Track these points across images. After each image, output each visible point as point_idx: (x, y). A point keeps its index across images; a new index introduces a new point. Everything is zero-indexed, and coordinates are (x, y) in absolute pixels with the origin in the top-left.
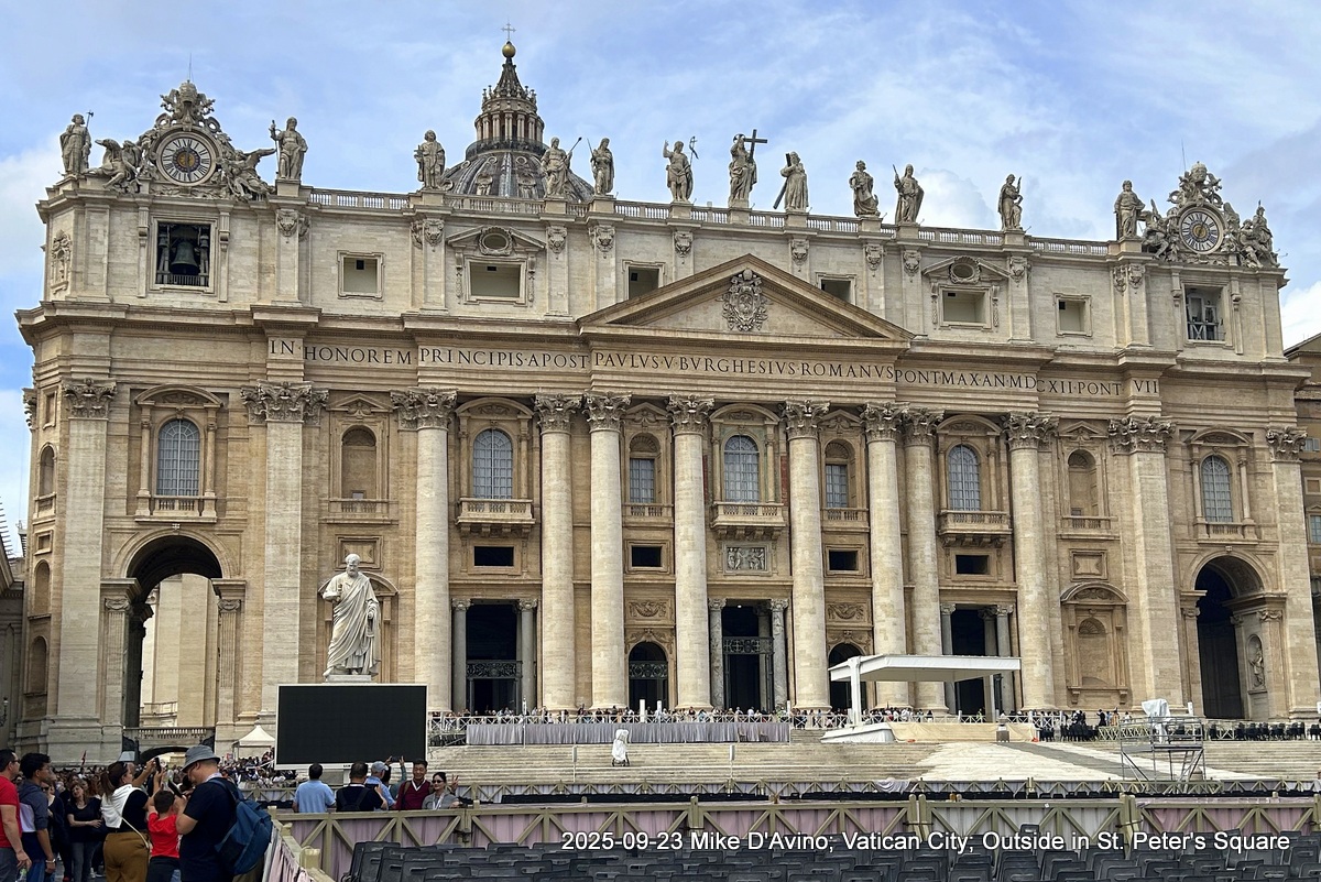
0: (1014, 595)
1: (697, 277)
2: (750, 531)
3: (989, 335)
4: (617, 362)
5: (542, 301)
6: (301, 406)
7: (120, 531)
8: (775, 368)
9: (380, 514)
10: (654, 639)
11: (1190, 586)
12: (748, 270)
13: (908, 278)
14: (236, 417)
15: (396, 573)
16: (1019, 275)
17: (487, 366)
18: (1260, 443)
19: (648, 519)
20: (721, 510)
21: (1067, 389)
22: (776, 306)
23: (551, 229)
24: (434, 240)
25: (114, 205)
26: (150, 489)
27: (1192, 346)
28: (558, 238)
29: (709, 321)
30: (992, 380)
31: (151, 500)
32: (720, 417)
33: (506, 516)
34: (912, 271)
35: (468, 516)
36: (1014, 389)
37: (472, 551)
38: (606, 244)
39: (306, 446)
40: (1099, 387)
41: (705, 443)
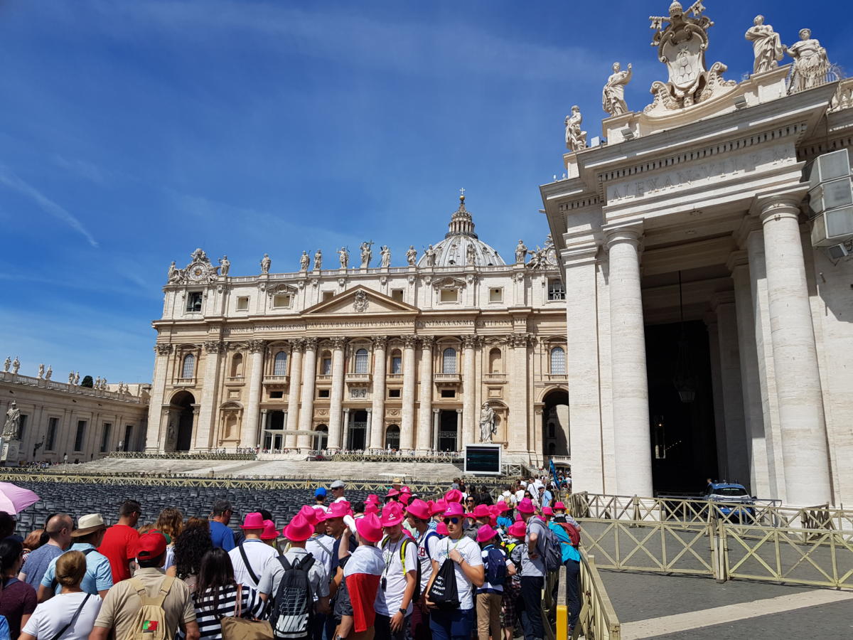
0: (461, 405)
1: (346, 292)
2: (358, 384)
3: (458, 305)
4: (315, 326)
5: (295, 306)
6: (217, 348)
7: (169, 389)
8: (370, 324)
9: (241, 381)
10: (324, 422)
11: (539, 401)
12: (360, 290)
13: (427, 286)
14: (204, 352)
15: (245, 401)
16: (470, 282)
17: (275, 331)
19: (324, 380)
20: (347, 377)
21: (490, 324)
22: (371, 302)
23: (299, 282)
24: (263, 290)
25: (176, 289)
26: (178, 376)
27: (549, 303)
28: (302, 285)
29: (349, 310)
30: (456, 323)
31: (178, 380)
32: (354, 343)
33: (278, 381)
34: (428, 284)
35: (265, 381)
36: (465, 325)
37: (269, 392)
38: (315, 286)
39: (219, 361)
40: (504, 322)
41: (347, 352)
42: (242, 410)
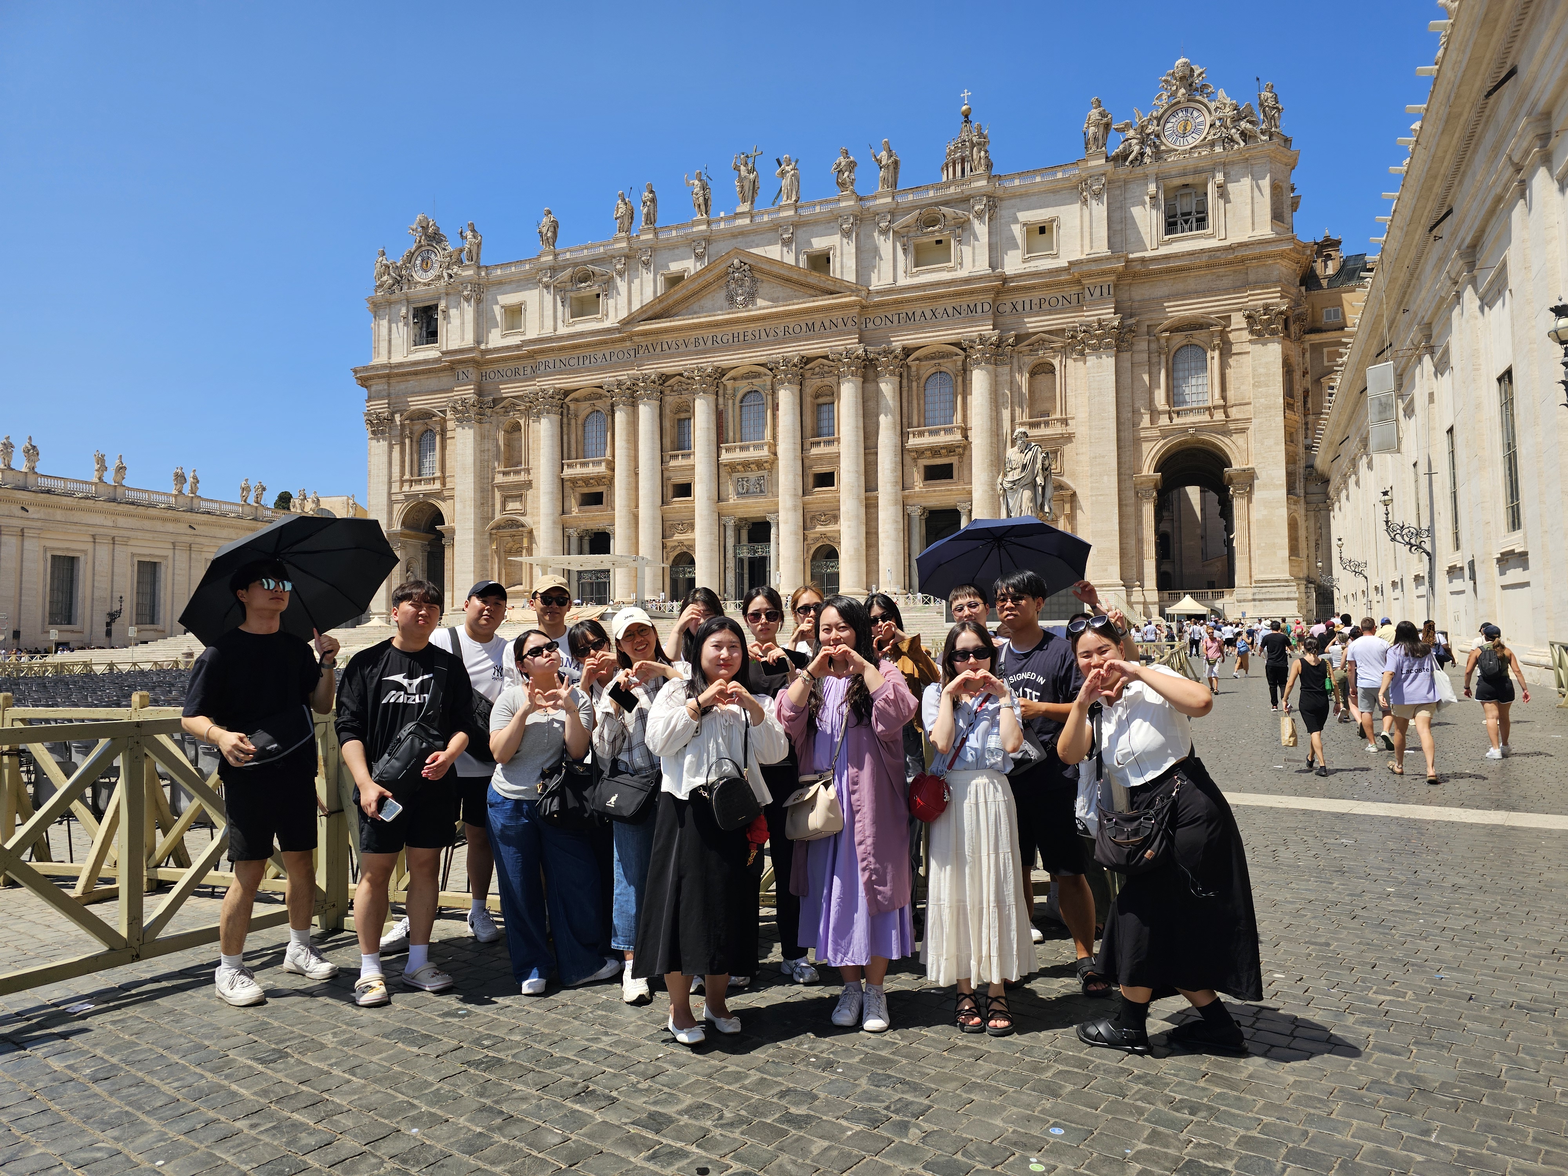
0: (968, 495)
2: (746, 465)
3: (953, 273)
4: (651, 349)
5: (611, 313)
6: (472, 413)
7: (397, 502)
8: (763, 334)
9: (523, 477)
10: (685, 550)
11: (1148, 470)
12: (736, 260)
13: (883, 237)
14: (450, 425)
15: (533, 515)
16: (980, 216)
17: (575, 368)
18: (1238, 323)
19: (681, 462)
20: (724, 451)
21: (1027, 307)
22: (764, 285)
23: (615, 262)
24: (547, 287)
25: (391, 305)
26: (412, 475)
27: (1167, 242)
28: (621, 267)
29: (715, 306)
30: (950, 311)
31: (411, 481)
32: (734, 379)
33: (592, 471)
34: (886, 232)
35: (568, 473)
36: (969, 316)
37: (578, 495)
38: (647, 264)
39: (481, 438)
40: (1060, 299)
41: (721, 400)
42: (531, 532)
